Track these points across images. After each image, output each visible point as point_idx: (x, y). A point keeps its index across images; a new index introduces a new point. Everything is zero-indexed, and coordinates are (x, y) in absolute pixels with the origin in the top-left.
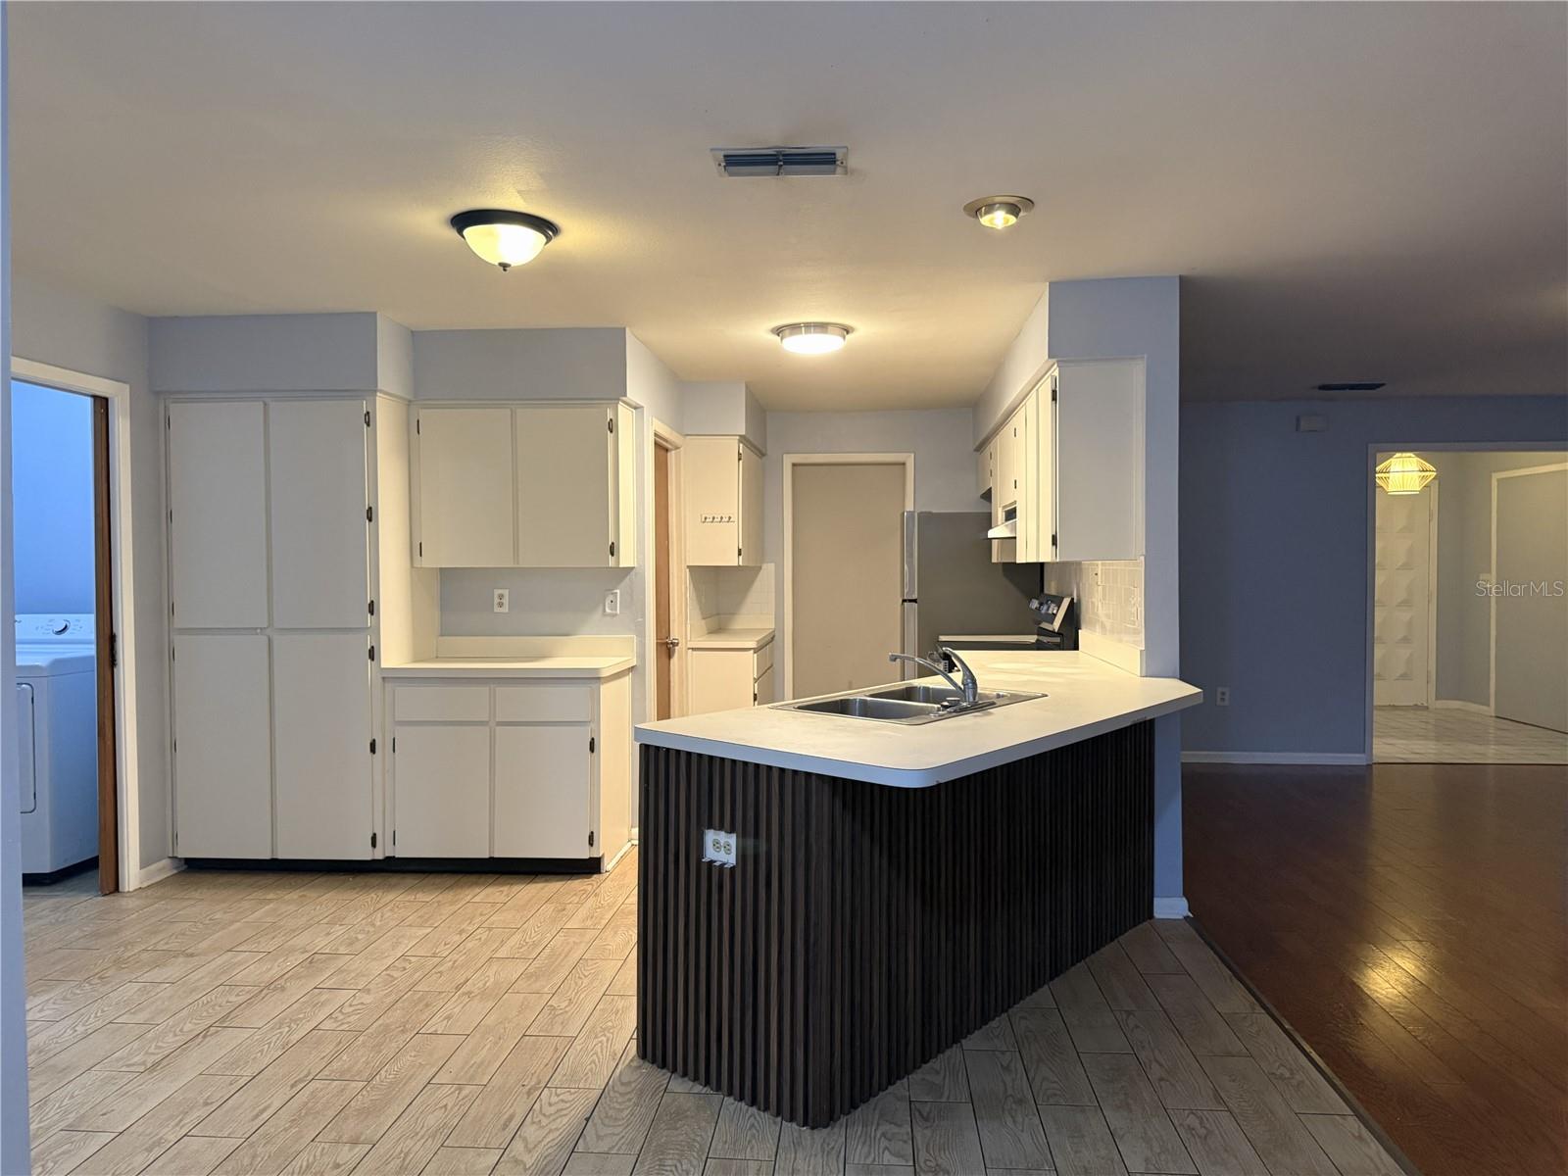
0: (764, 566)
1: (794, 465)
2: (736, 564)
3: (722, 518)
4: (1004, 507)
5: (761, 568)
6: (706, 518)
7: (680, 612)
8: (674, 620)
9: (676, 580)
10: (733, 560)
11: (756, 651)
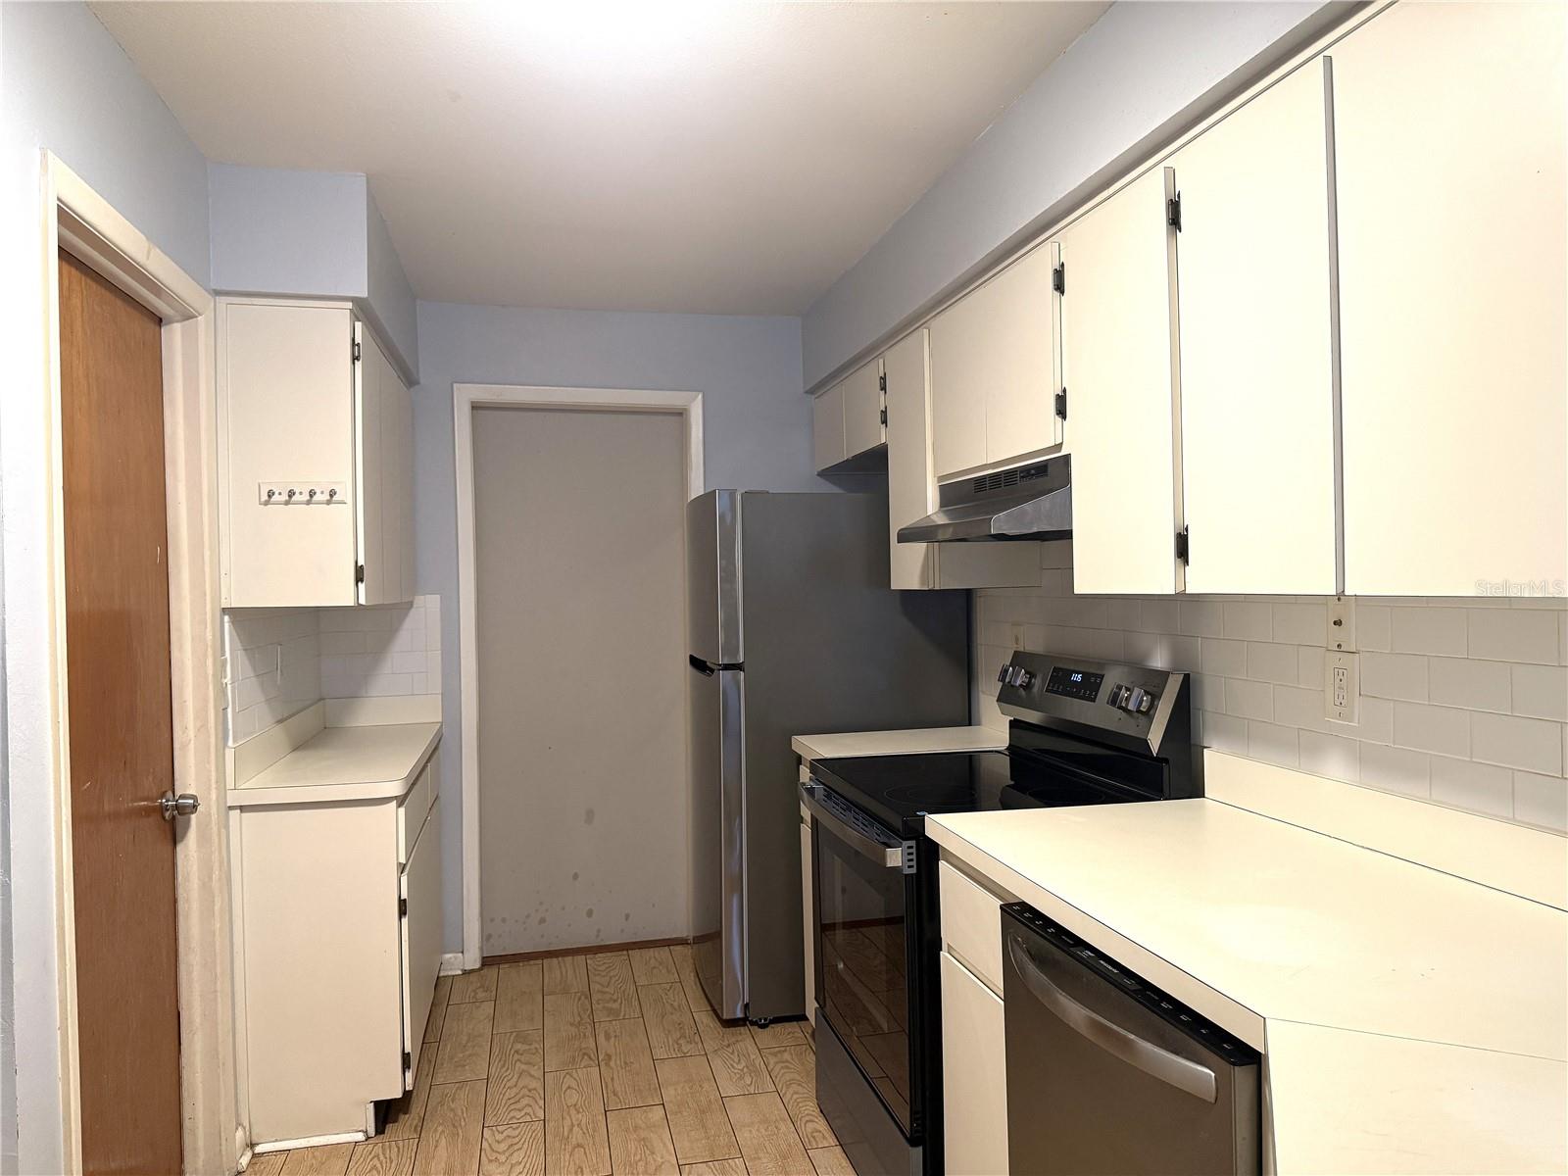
0: (419, 600)
1: (476, 407)
2: (351, 603)
3: (312, 494)
4: (940, 479)
5: (411, 604)
6: (271, 494)
7: (202, 728)
8: (184, 747)
9: (188, 646)
10: (341, 592)
11: (401, 801)
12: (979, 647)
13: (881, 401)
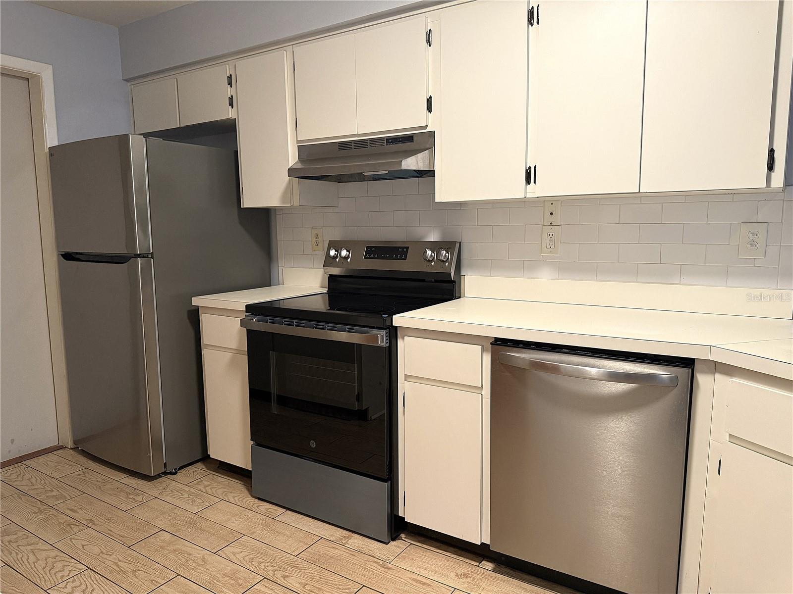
12: (279, 243)
13: (230, 92)
